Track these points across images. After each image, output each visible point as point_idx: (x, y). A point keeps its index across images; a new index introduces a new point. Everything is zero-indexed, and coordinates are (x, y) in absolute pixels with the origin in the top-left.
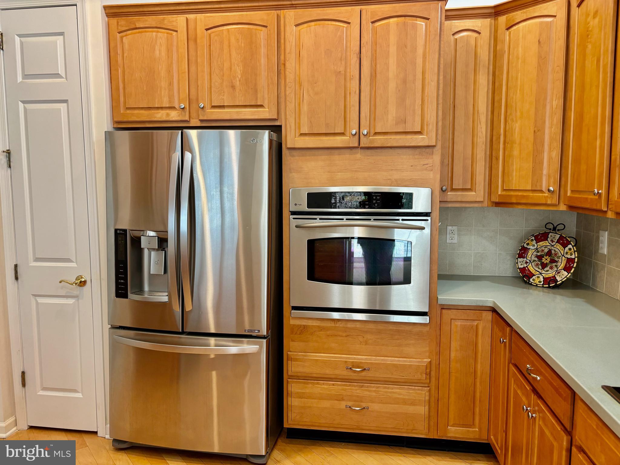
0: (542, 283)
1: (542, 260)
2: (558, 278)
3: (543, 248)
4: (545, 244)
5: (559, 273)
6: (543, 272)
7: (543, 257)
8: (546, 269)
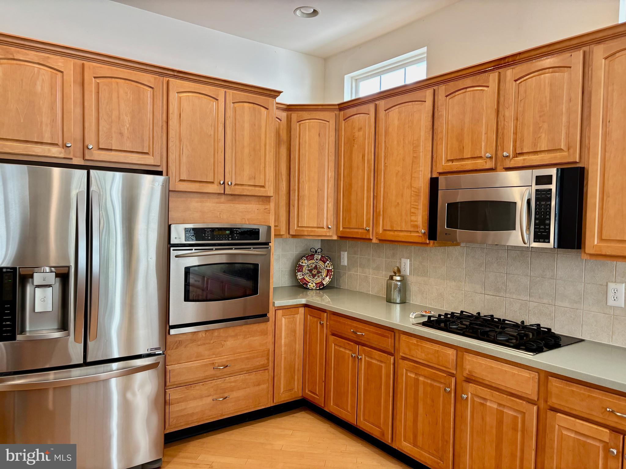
0: (315, 287)
1: (312, 272)
2: (324, 283)
3: (312, 265)
4: (312, 262)
5: (324, 279)
6: (314, 280)
7: (313, 270)
8: (315, 278)
